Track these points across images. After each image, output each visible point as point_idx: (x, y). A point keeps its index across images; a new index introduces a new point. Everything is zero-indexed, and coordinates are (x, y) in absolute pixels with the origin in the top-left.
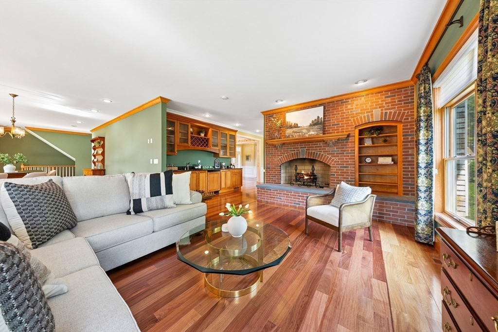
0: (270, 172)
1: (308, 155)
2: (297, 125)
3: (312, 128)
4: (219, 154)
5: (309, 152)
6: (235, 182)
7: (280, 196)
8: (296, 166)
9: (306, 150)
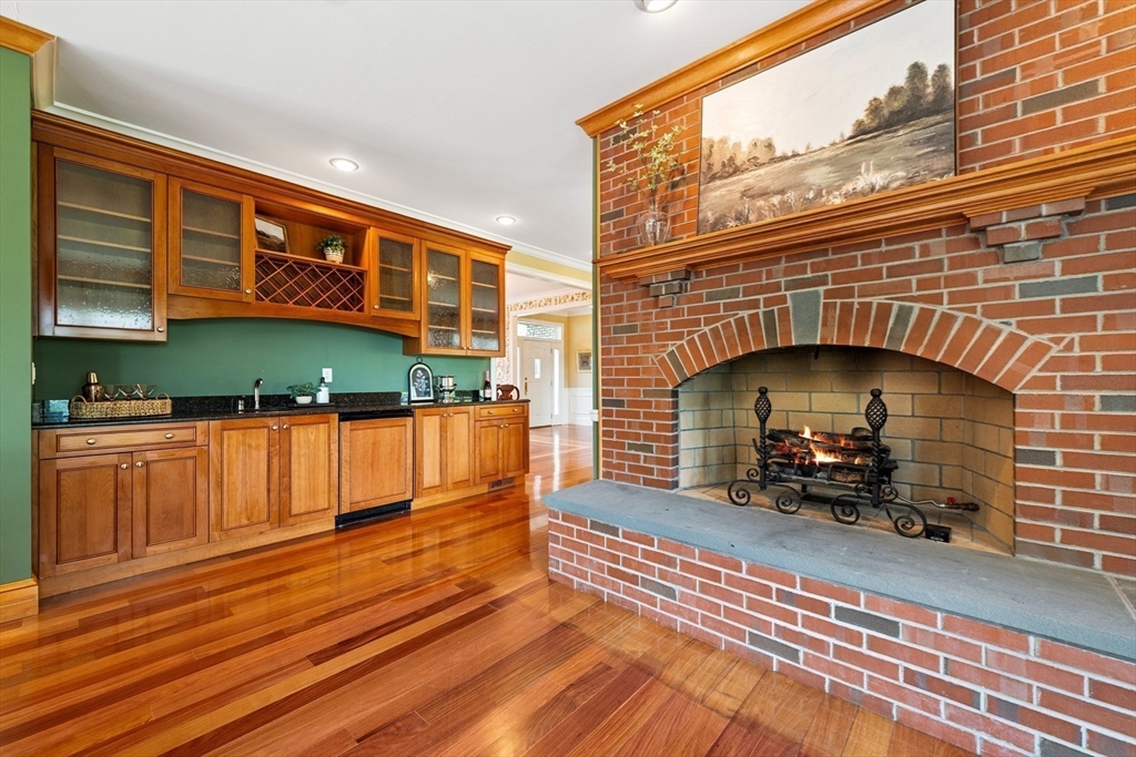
0: (620, 425)
1: (844, 325)
2: (770, 146)
3: (874, 151)
4: (417, 340)
5: (847, 308)
6: (495, 457)
7: (663, 575)
8: (763, 392)
9: (828, 294)
